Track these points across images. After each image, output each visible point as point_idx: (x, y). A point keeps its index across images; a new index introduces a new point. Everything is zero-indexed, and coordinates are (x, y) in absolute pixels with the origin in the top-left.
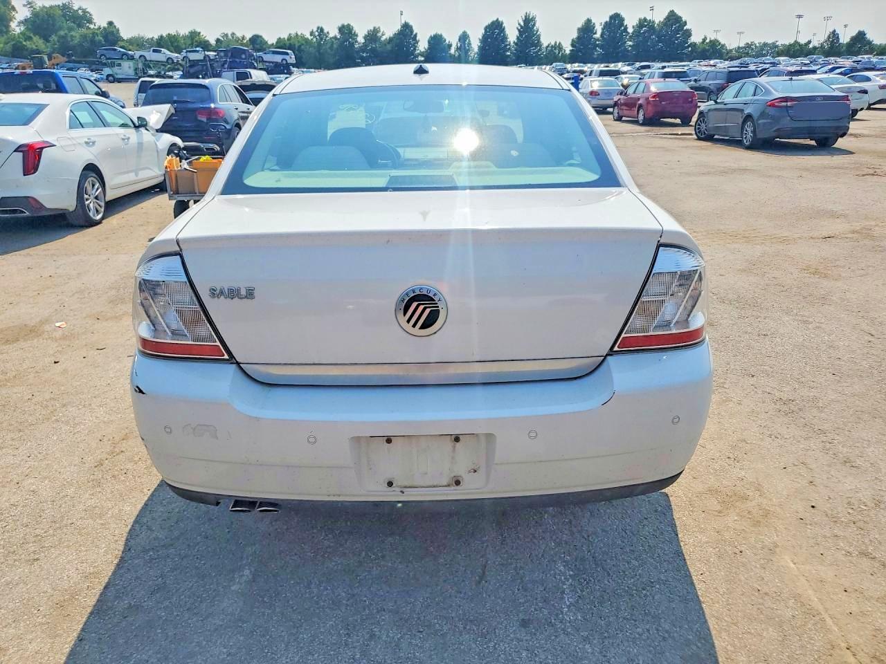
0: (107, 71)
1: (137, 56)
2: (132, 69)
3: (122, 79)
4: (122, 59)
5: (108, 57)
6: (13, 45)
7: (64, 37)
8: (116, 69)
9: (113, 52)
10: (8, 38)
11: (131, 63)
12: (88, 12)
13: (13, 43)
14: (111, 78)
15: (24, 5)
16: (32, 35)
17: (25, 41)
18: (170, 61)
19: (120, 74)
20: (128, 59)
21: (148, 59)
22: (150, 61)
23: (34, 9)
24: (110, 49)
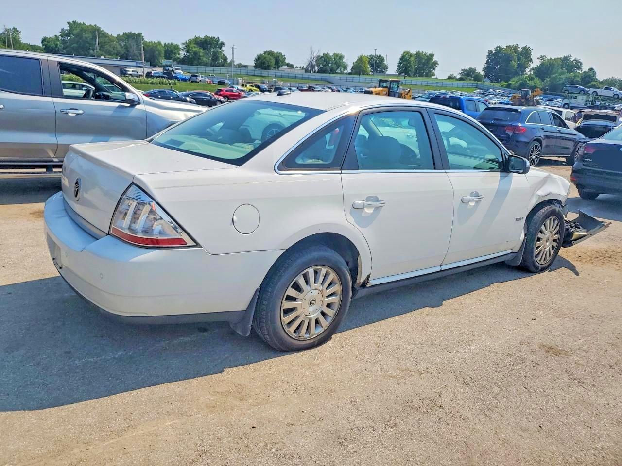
0: (566, 101)
1: (590, 92)
2: (584, 100)
3: (575, 107)
4: (579, 93)
5: (570, 91)
6: (521, 83)
7: (555, 78)
8: (572, 101)
9: (574, 89)
10: (519, 79)
11: (585, 97)
12: (580, 62)
13: (520, 81)
14: (566, 106)
15: (538, 58)
16: (534, 77)
17: (529, 81)
18: (616, 97)
19: (574, 104)
20: (584, 94)
21: (599, 94)
22: (601, 96)
23: (544, 60)
24: (573, 87)
